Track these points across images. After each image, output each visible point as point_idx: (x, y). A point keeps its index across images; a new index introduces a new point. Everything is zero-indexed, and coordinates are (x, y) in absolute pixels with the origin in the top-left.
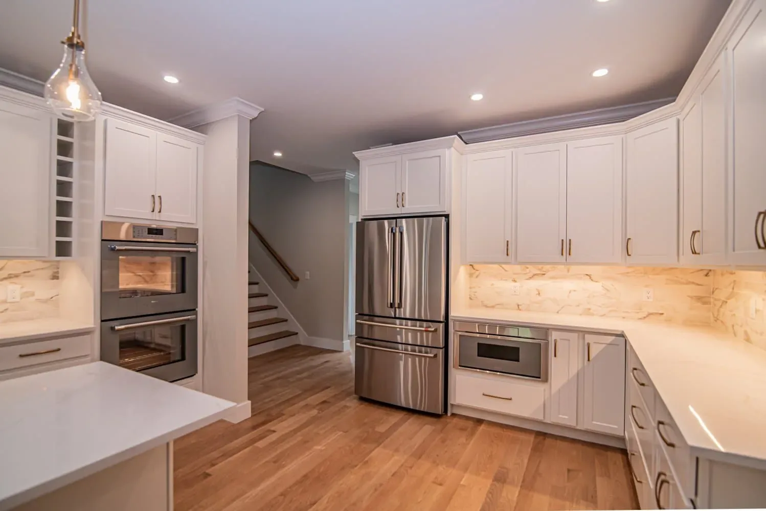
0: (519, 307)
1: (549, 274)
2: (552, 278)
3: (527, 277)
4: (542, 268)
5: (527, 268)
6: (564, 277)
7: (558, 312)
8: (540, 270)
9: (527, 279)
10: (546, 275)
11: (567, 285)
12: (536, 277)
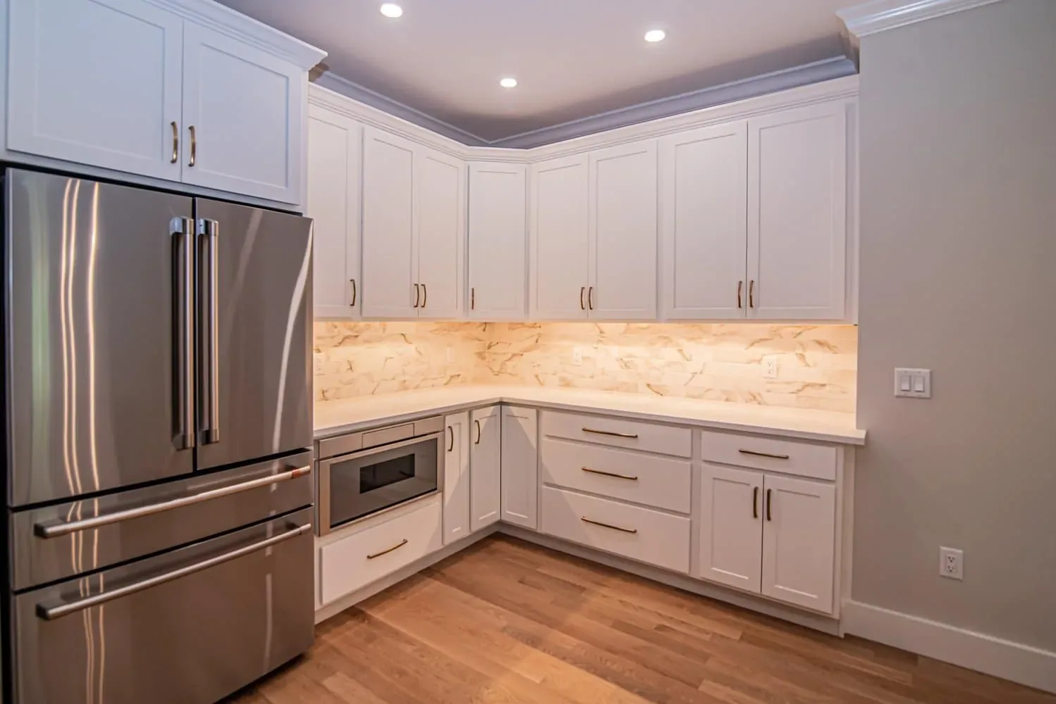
0: (324, 396)
1: (363, 336)
2: (367, 341)
3: (336, 343)
4: (355, 326)
5: (336, 327)
6: (380, 339)
7: (373, 393)
8: (351, 329)
9: (336, 346)
10: (359, 337)
11: (384, 350)
12: (347, 340)
